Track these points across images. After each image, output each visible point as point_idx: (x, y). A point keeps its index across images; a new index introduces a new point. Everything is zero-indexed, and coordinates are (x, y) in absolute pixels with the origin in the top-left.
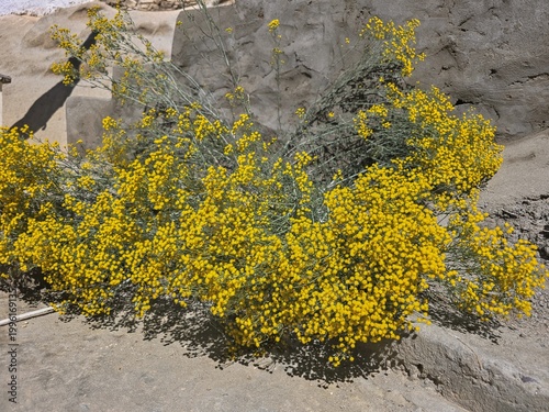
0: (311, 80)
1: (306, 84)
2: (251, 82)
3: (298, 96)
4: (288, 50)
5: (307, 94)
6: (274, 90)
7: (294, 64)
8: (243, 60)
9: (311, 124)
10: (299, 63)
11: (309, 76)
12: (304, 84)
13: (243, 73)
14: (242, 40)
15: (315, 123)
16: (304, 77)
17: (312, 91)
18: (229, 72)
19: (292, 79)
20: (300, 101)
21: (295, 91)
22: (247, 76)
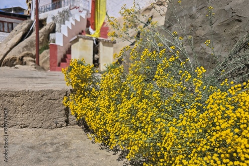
0: (241, 23)
1: (238, 26)
2: (203, 30)
3: (232, 34)
4: (227, 8)
5: (238, 32)
6: (217, 32)
7: (230, 15)
8: (200, 17)
9: (239, 51)
10: (234, 14)
11: (240, 21)
12: (236, 27)
13: (199, 25)
14: (200, 7)
15: (243, 50)
16: (237, 22)
17: (242, 30)
18: (192, 26)
19: (228, 24)
20: (233, 37)
21: (230, 31)
22: (201, 26)
